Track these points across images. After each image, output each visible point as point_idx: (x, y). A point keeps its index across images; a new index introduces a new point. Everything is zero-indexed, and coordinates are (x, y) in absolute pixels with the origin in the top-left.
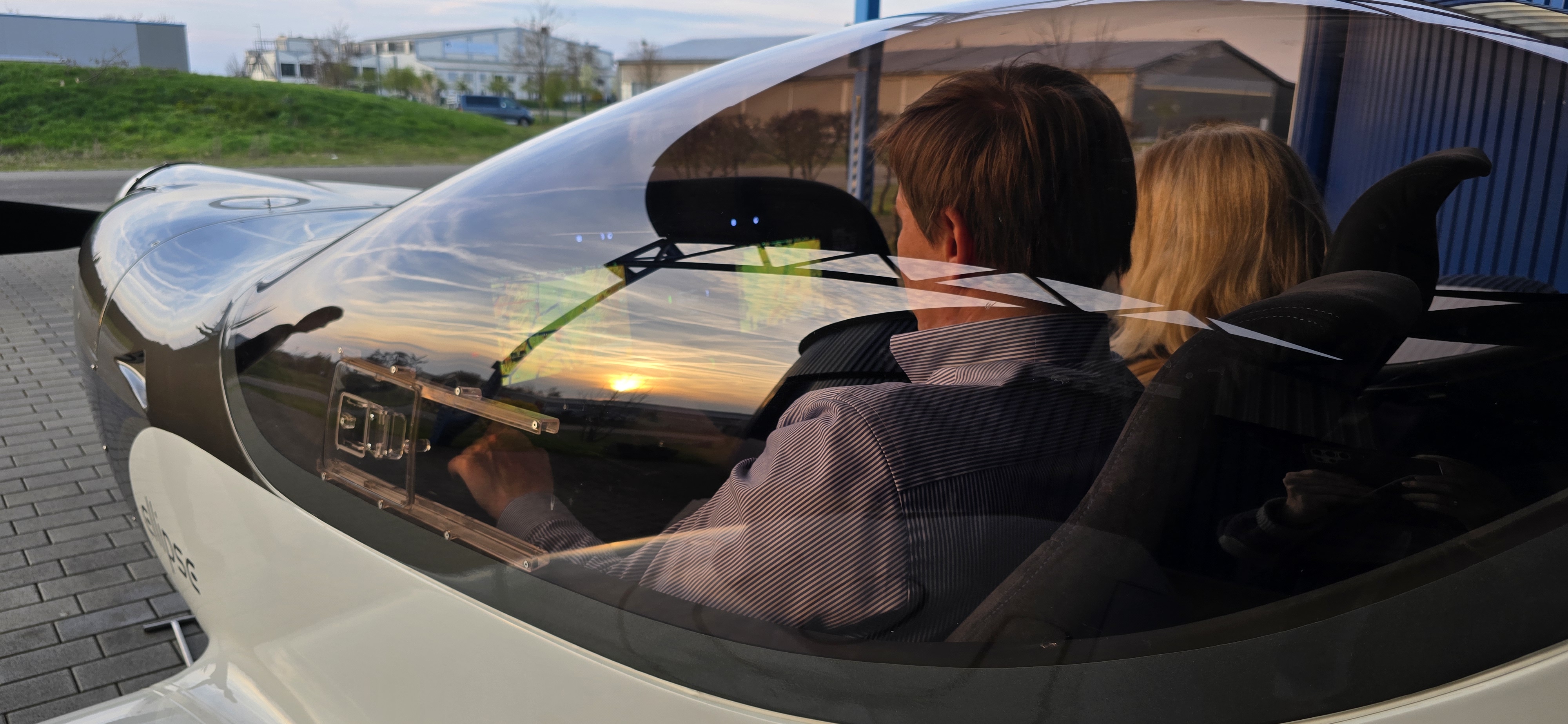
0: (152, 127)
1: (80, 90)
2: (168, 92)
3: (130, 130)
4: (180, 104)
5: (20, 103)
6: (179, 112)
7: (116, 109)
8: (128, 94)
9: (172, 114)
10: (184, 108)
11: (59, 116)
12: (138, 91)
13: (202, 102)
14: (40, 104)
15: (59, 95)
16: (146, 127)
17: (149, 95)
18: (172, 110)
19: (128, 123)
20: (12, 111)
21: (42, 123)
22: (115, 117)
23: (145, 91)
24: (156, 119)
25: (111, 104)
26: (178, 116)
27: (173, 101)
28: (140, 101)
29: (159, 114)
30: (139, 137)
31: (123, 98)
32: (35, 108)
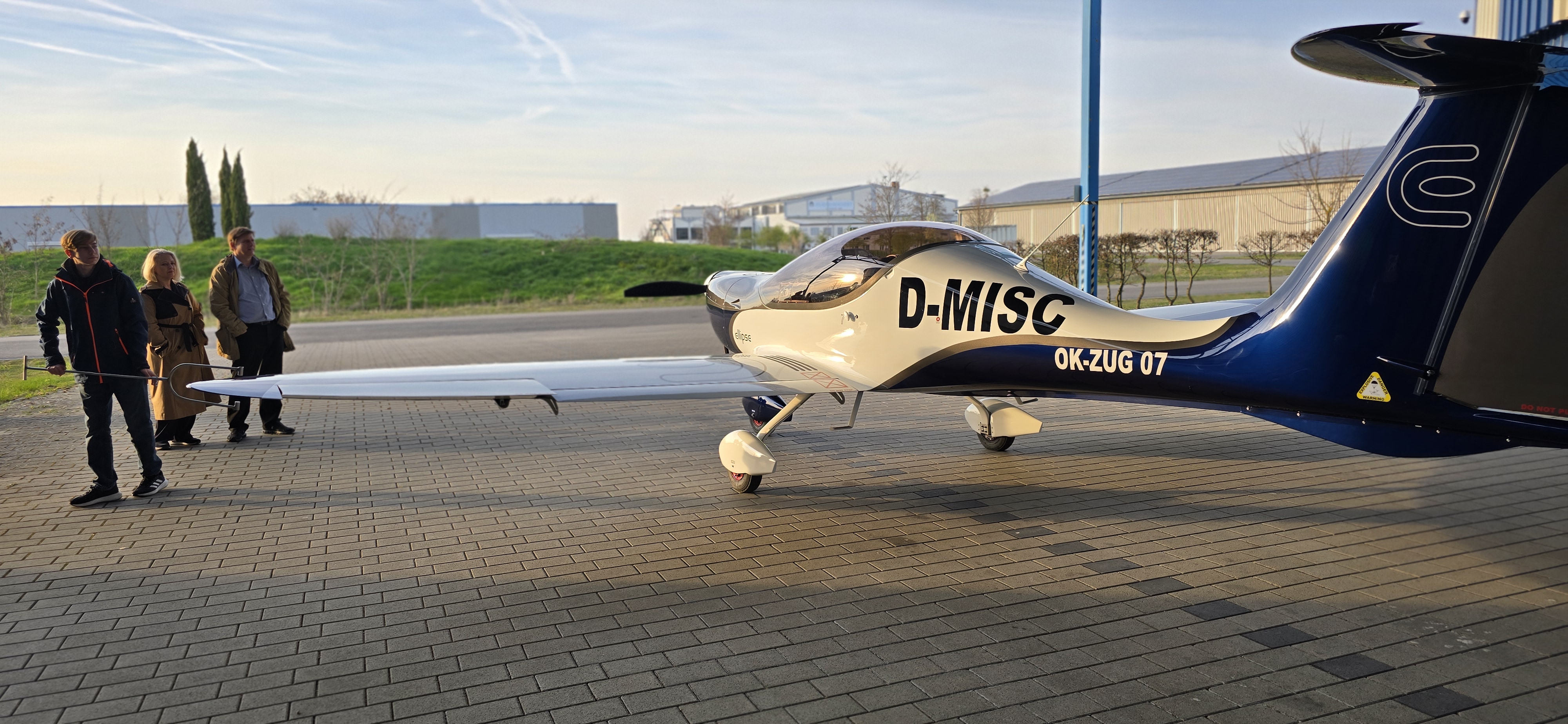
0: (603, 282)
1: (556, 257)
2: (613, 256)
3: (589, 285)
4: (621, 264)
5: (517, 268)
6: (621, 270)
7: (579, 270)
8: (586, 258)
9: (616, 272)
10: (624, 267)
11: (543, 276)
12: (593, 256)
13: (636, 262)
14: (530, 268)
15: (542, 262)
16: (599, 282)
17: (600, 258)
19: (587, 279)
20: (512, 274)
21: (531, 282)
22: (578, 276)
23: (597, 256)
24: (606, 276)
25: (576, 266)
26: (620, 273)
27: (616, 262)
28: (595, 263)
29: (607, 272)
30: (595, 289)
31: (583, 262)
32: (526, 271)
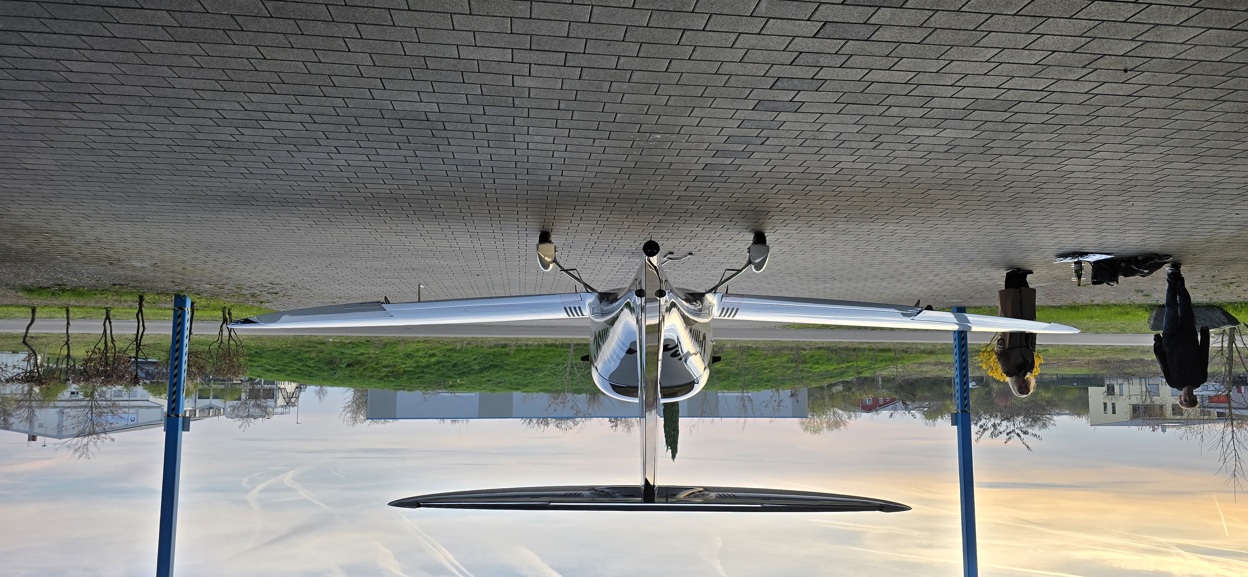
0: (421, 357)
3: (433, 355)
5: (483, 370)
6: (403, 366)
7: (436, 367)
9: (408, 365)
10: (400, 368)
11: (466, 363)
12: (421, 377)
13: (389, 371)
14: (473, 369)
15: (462, 374)
16: (425, 357)
17: (417, 375)
18: (406, 367)
19: (433, 360)
20: (487, 365)
21: (475, 359)
22: (439, 362)
23: (418, 378)
24: (417, 362)
27: (405, 372)
28: (423, 372)
29: (415, 365)
